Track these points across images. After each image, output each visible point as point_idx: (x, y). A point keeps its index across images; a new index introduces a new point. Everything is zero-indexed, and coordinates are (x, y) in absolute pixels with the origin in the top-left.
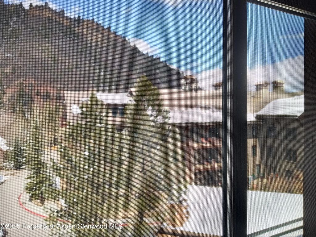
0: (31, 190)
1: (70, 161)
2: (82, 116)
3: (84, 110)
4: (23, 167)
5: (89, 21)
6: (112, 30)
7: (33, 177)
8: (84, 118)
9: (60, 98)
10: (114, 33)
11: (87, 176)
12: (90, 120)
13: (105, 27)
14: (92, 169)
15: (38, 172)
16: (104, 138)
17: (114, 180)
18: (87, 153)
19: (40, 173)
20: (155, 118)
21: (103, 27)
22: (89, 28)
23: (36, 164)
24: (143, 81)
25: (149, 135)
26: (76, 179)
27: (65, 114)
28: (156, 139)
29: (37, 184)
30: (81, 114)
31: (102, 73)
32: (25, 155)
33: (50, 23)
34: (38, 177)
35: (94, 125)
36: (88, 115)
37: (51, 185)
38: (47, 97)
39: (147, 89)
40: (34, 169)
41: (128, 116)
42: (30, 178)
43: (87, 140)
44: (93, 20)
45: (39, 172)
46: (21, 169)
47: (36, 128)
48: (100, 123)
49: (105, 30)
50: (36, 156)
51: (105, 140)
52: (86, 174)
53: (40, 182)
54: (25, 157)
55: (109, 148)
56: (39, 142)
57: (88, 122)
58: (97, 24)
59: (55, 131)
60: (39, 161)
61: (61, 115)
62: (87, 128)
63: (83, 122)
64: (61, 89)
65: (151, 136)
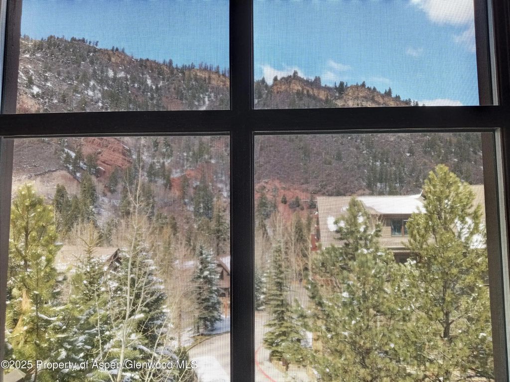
0: (271, 344)
1: (320, 304)
2: (339, 235)
3: (342, 224)
4: (261, 308)
5: (357, 87)
6: (393, 95)
7: (275, 325)
8: (341, 239)
9: (313, 206)
10: (398, 98)
11: (346, 334)
12: (351, 241)
13: (383, 92)
14: (353, 322)
15: (281, 318)
16: (373, 271)
17: (392, 346)
18: (345, 294)
19: (283, 319)
20: (467, 239)
21: (379, 93)
22: (357, 98)
23: (278, 306)
24: (441, 174)
25: (455, 271)
26: (329, 336)
27: (318, 231)
28: (469, 279)
29: (279, 335)
30: (337, 232)
31: (378, 164)
32: (265, 290)
33: (301, 99)
34: (281, 325)
35: (357, 249)
36: (346, 234)
37: (299, 340)
38: (296, 205)
39: (448, 187)
40: (275, 312)
41: (413, 236)
42: (270, 325)
43: (345, 273)
44: (363, 85)
45: (283, 317)
46: (260, 310)
47: (278, 251)
48: (366, 246)
49: (383, 96)
50: (278, 293)
51: (375, 276)
52: (345, 329)
53: (284, 334)
54: (264, 293)
55: (381, 289)
56: (282, 272)
57: (347, 245)
58: (369, 89)
59: (305, 256)
60: (282, 301)
61: (313, 232)
62: (347, 254)
63: (340, 245)
64: (316, 193)
65: (461, 272)
